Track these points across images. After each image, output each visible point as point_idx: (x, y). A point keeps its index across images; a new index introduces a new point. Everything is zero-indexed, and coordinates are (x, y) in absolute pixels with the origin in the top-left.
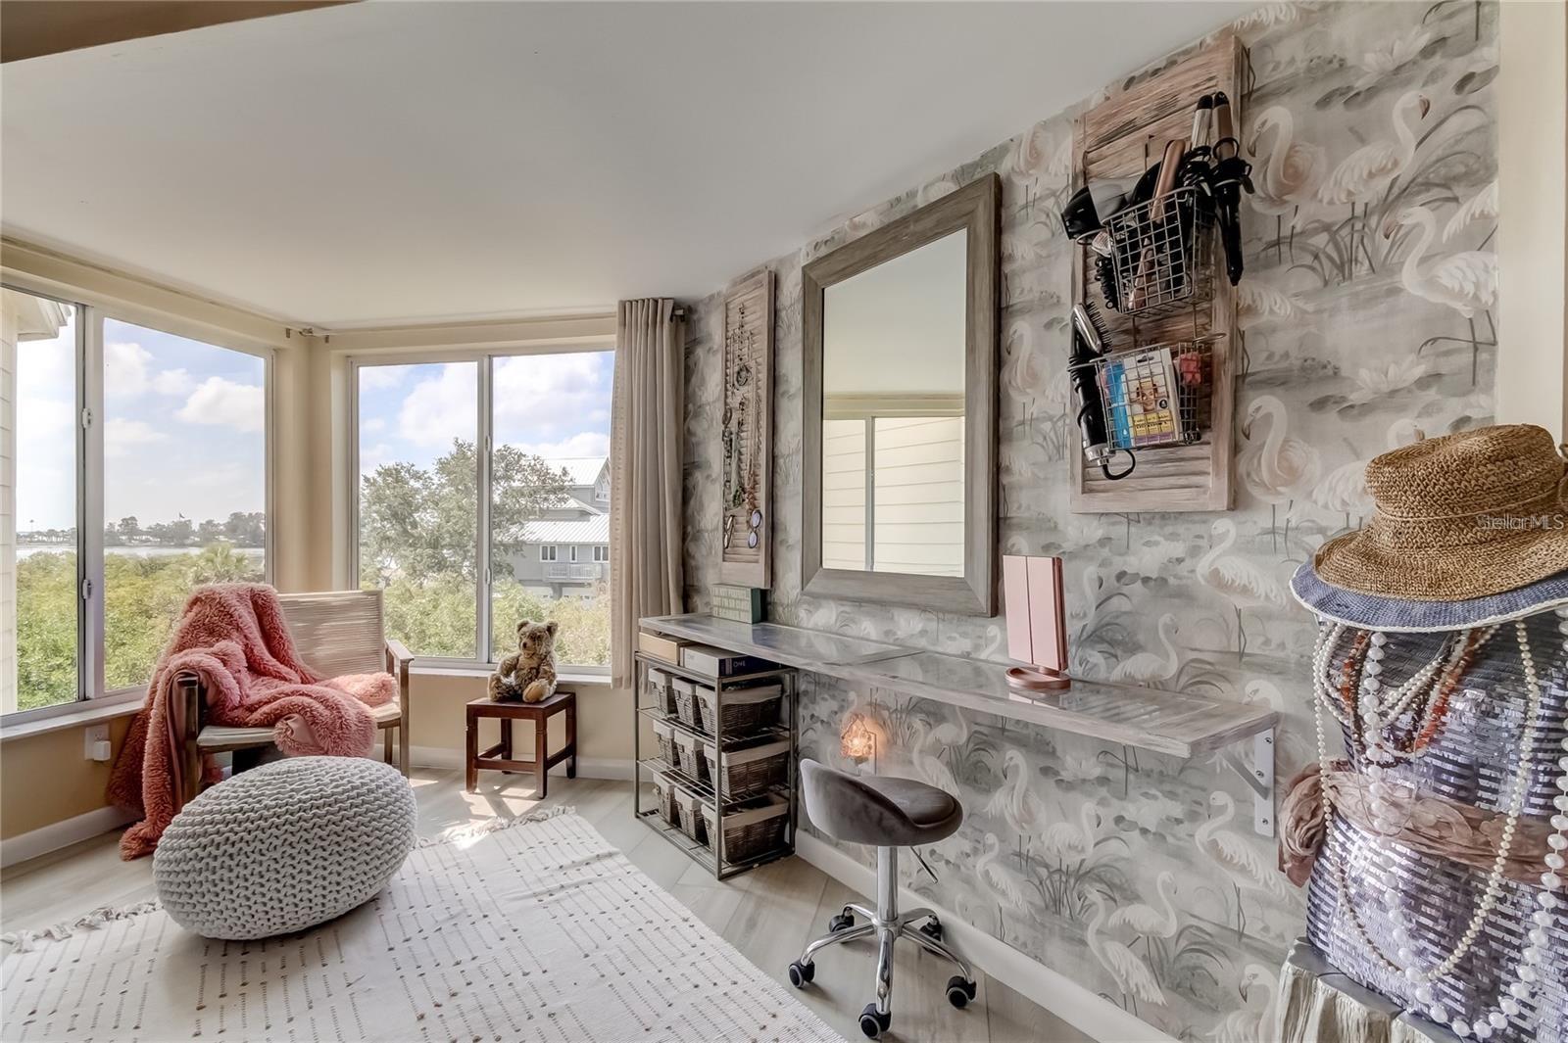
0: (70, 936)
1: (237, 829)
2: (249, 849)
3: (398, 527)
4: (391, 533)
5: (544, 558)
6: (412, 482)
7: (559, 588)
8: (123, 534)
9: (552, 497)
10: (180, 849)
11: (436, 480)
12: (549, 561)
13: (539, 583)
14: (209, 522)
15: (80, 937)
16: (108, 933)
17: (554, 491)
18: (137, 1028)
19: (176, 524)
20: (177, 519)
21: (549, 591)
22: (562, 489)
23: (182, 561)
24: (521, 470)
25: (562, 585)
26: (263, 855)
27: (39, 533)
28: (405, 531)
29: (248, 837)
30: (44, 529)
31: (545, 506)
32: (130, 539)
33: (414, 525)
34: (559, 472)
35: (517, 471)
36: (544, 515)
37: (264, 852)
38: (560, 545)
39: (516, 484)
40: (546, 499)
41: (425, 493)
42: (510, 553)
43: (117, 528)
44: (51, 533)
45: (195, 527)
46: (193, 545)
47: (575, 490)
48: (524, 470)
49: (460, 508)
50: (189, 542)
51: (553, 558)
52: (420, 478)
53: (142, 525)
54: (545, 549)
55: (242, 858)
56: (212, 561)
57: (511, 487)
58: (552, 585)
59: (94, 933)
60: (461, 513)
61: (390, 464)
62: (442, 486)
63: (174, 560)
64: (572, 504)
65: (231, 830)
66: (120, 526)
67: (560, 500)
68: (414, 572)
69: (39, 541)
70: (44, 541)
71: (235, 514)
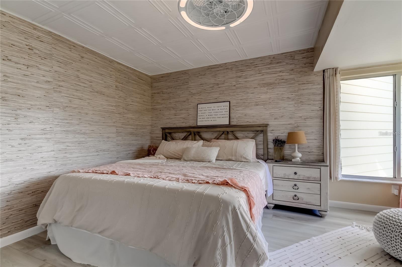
0: (363, 230)
1: (388, 221)
2: (389, 228)
10: (381, 219)
15: (365, 231)
16: (370, 234)
18: (351, 253)
26: (392, 232)
29: (390, 225)
37: (393, 231)
55: (387, 229)
59: (368, 232)
65: (387, 221)
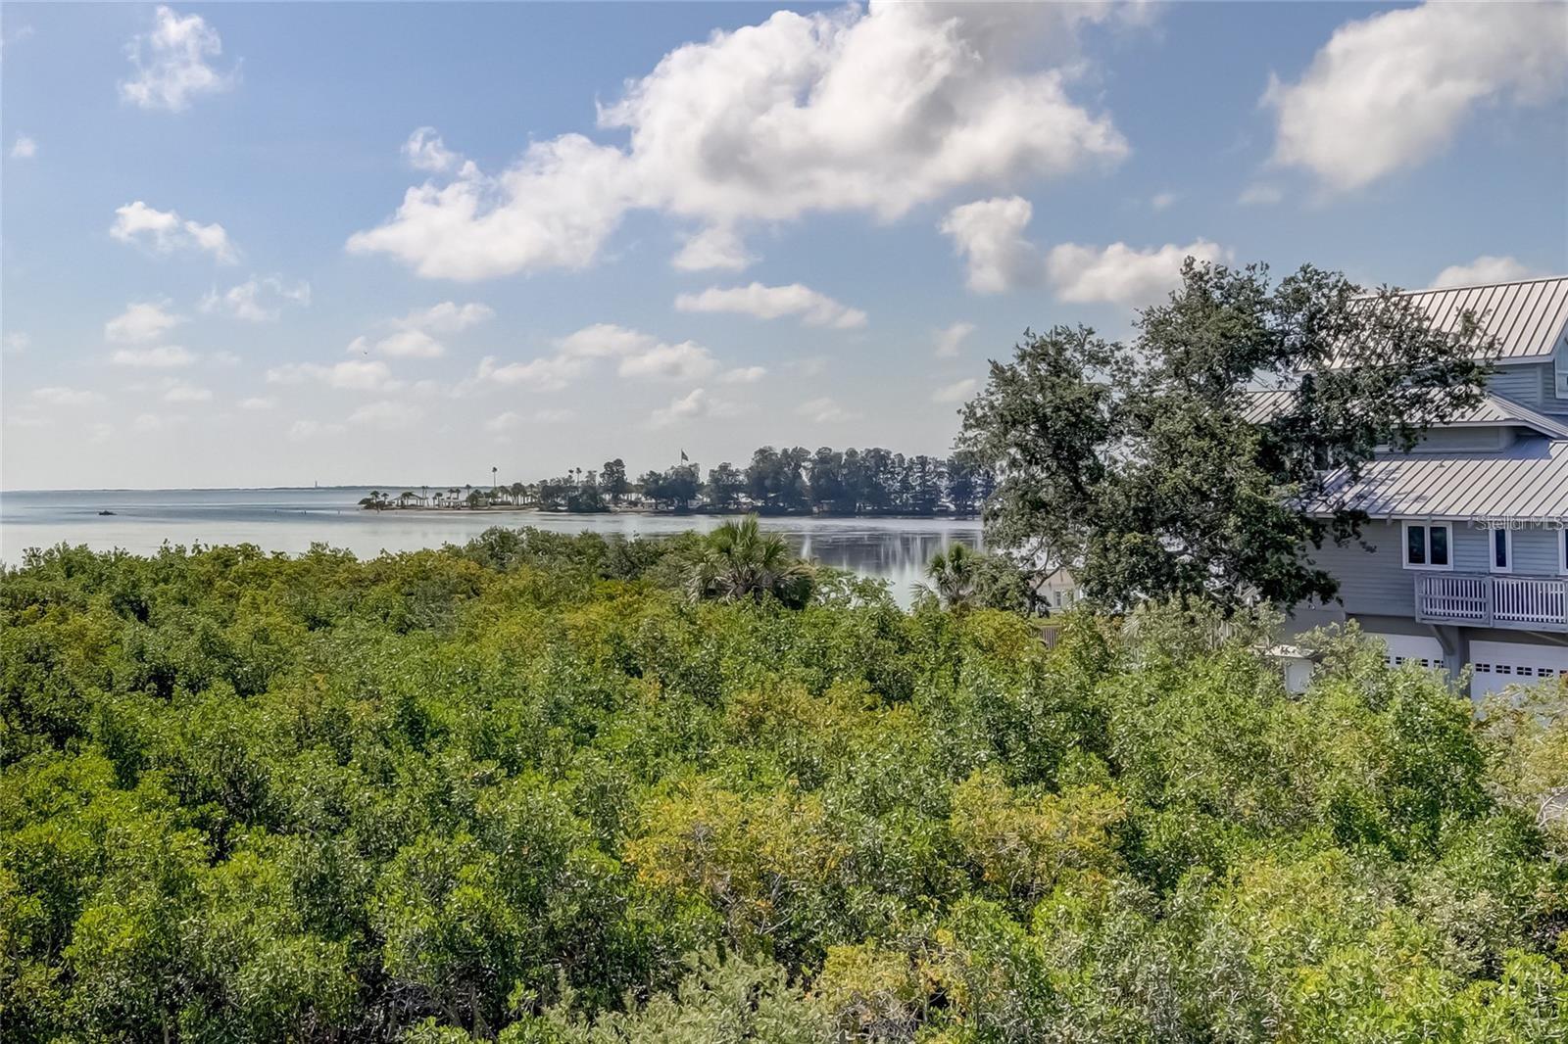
3: (1063, 480)
4: (1048, 494)
5: (1416, 557)
6: (1087, 371)
7: (1458, 641)
8: (607, 490)
9: (1436, 393)
11: (1140, 365)
12: (1428, 566)
13: (1405, 624)
14: (724, 468)
17: (1441, 379)
19: (677, 473)
20: (678, 463)
21: (1431, 648)
22: (1465, 369)
23: (686, 544)
24: (1349, 327)
25: (1467, 633)
27: (503, 489)
28: (1078, 486)
30: (509, 484)
31: (1415, 417)
32: (616, 500)
33: (1097, 473)
34: (1451, 325)
35: (1339, 329)
36: (1409, 442)
38: (1459, 524)
39: (1337, 364)
40: (1419, 401)
41: (1117, 395)
42: (1328, 541)
43: (598, 480)
44: (518, 489)
45: (704, 478)
46: (702, 510)
47: (1501, 370)
48: (1356, 325)
49: (1200, 431)
50: (694, 504)
51: (1440, 557)
52: (1105, 362)
53: (632, 476)
54: (1416, 533)
56: (728, 551)
57: (1325, 373)
58: (1441, 632)
60: (1205, 444)
61: (1042, 331)
62: (1156, 377)
63: (671, 545)
64: (1492, 411)
66: (602, 475)
67: (1458, 401)
68: (1102, 587)
69: (503, 503)
70: (509, 504)
71: (762, 452)
